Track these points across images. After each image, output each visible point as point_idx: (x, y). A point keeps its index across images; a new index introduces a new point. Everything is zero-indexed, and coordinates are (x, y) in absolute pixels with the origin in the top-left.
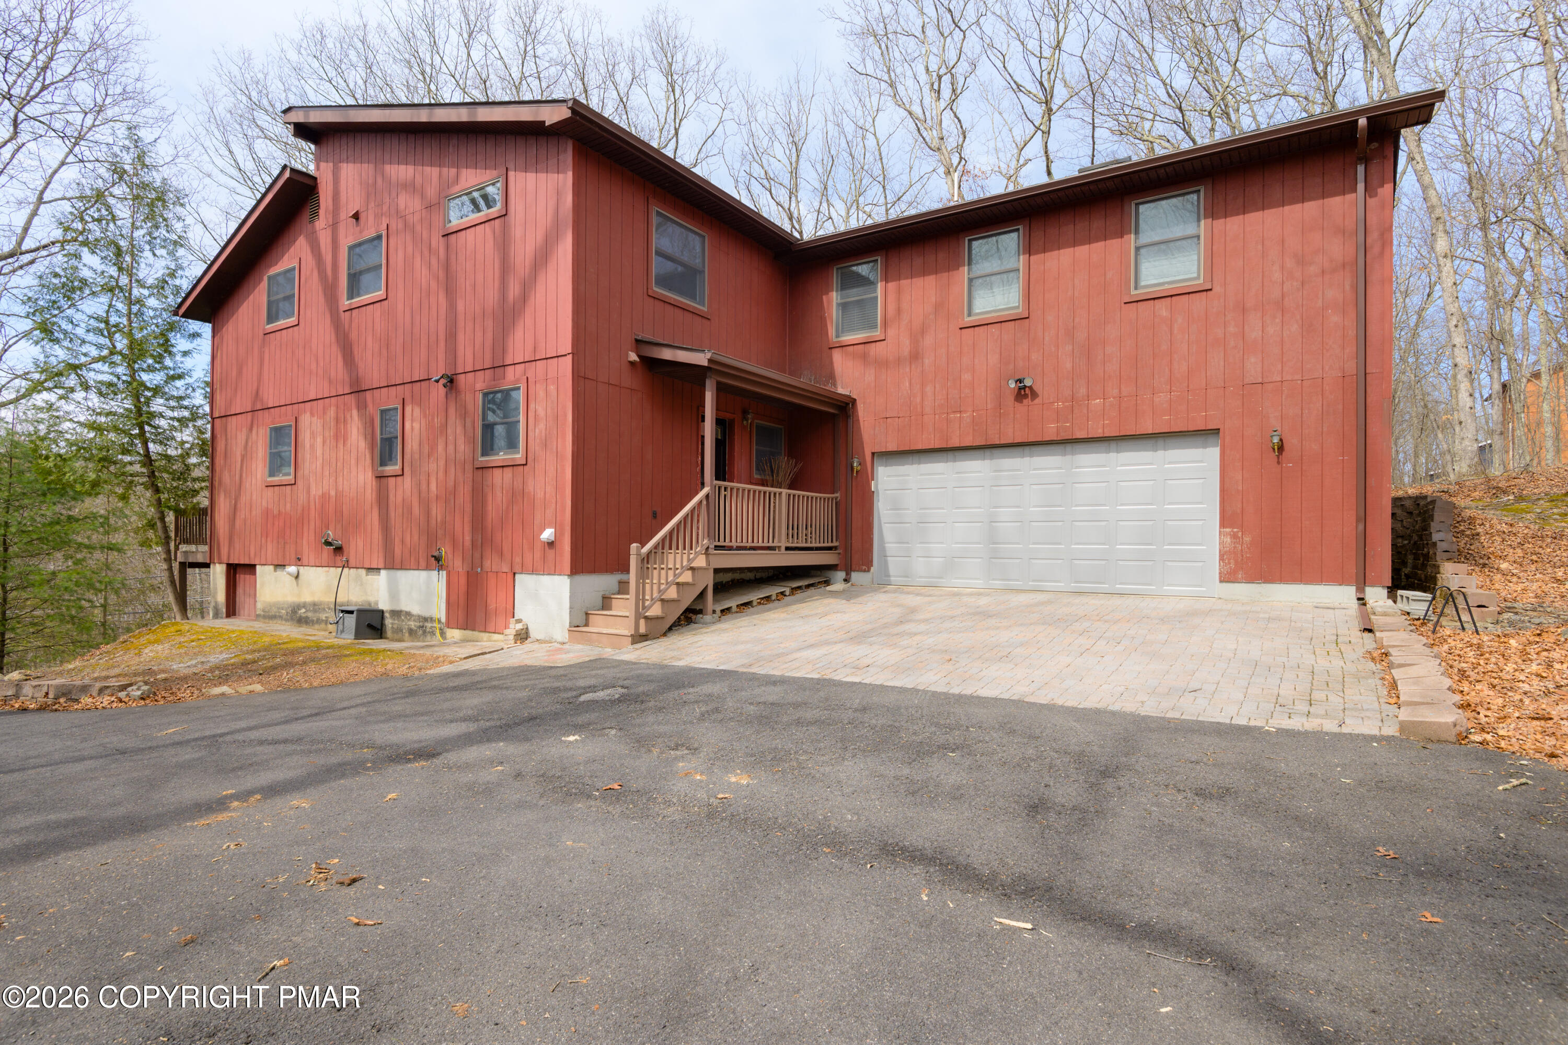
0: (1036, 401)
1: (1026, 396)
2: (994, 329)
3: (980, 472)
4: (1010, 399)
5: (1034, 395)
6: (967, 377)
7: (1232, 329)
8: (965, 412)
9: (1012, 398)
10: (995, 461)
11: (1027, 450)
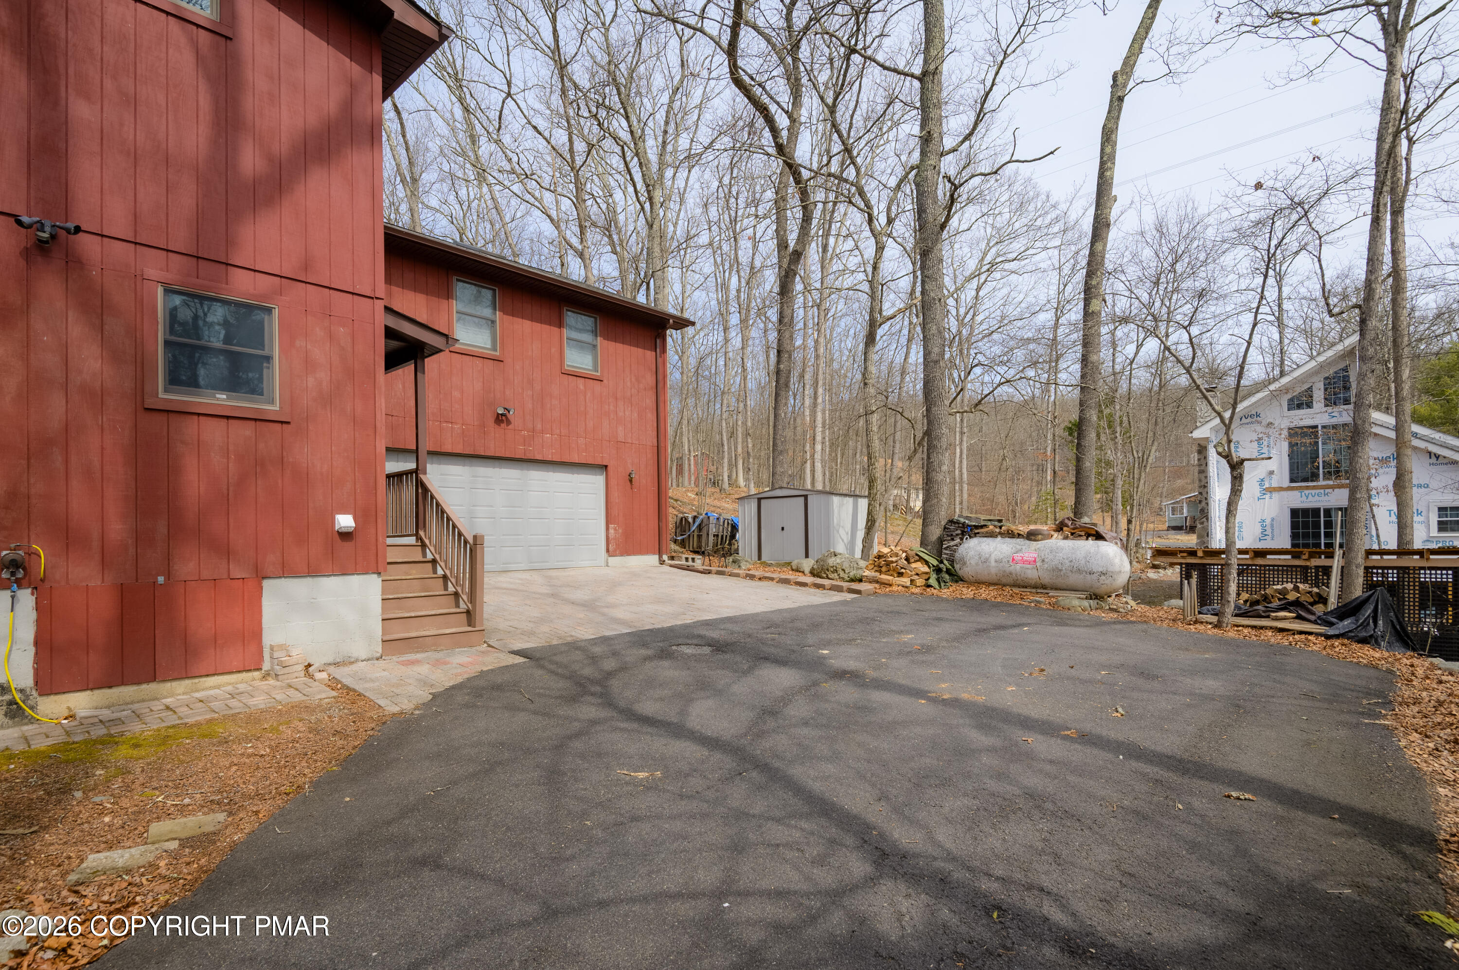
0: (510, 427)
1: (502, 421)
2: (478, 361)
3: (461, 476)
4: (491, 421)
5: (509, 422)
6: (456, 394)
7: (612, 408)
8: (456, 423)
9: (493, 420)
10: (473, 468)
11: (497, 463)
